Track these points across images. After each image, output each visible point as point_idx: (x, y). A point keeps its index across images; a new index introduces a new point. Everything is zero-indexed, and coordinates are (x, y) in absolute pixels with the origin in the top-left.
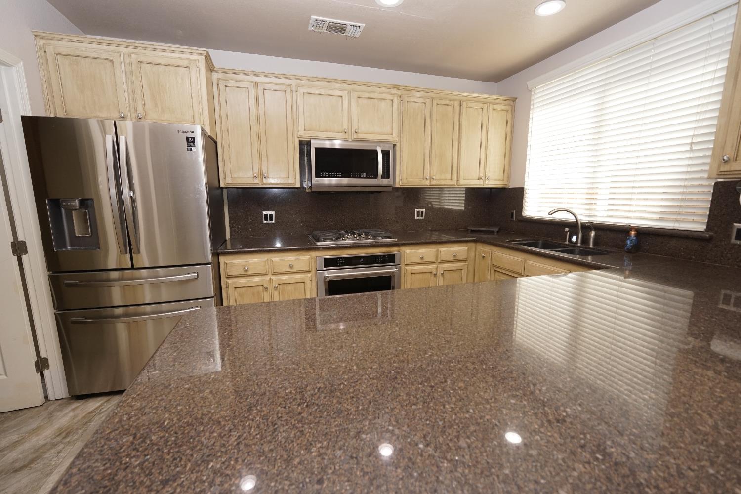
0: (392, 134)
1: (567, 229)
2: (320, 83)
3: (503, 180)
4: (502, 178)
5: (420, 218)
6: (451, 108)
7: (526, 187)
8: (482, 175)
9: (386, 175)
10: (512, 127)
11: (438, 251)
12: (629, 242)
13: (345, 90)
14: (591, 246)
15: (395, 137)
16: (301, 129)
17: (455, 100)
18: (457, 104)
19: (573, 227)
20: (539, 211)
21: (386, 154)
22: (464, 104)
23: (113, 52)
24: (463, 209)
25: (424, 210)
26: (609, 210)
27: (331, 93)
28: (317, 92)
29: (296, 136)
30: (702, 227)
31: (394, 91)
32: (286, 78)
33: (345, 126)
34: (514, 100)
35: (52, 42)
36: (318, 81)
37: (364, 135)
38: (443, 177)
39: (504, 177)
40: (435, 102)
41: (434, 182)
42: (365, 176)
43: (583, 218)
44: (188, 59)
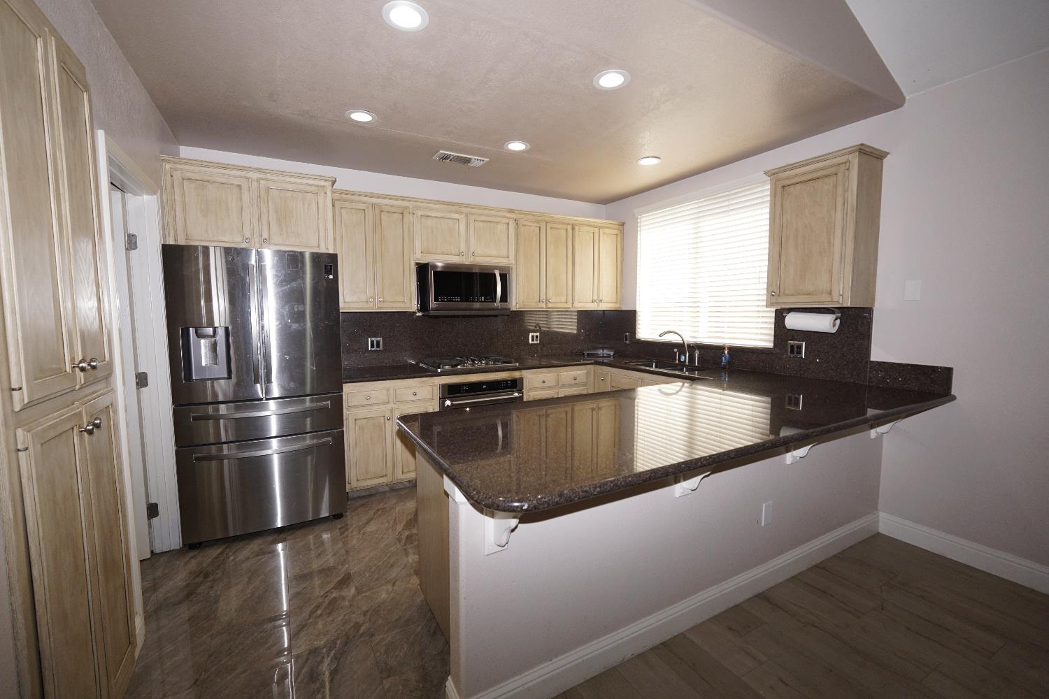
0: (508, 257)
1: (676, 350)
2: (437, 206)
3: (616, 303)
4: (615, 301)
5: (535, 342)
6: (563, 232)
7: (638, 310)
8: (595, 298)
9: (504, 298)
10: (623, 249)
11: (558, 375)
12: (723, 358)
13: (462, 213)
14: (697, 364)
15: (511, 261)
16: (418, 252)
17: (568, 224)
18: (569, 228)
19: (681, 347)
20: (652, 333)
21: (504, 278)
22: (577, 228)
23: (240, 177)
24: (575, 332)
25: (538, 334)
26: (709, 332)
27: (449, 215)
28: (433, 214)
29: (412, 259)
30: (771, 345)
31: (508, 215)
32: (403, 200)
33: (462, 249)
34: (623, 224)
35: (179, 167)
36: (434, 204)
37: (481, 258)
38: (558, 300)
39: (617, 299)
40: (549, 226)
41: (550, 305)
42: (483, 299)
43: (689, 339)
44: (317, 186)
